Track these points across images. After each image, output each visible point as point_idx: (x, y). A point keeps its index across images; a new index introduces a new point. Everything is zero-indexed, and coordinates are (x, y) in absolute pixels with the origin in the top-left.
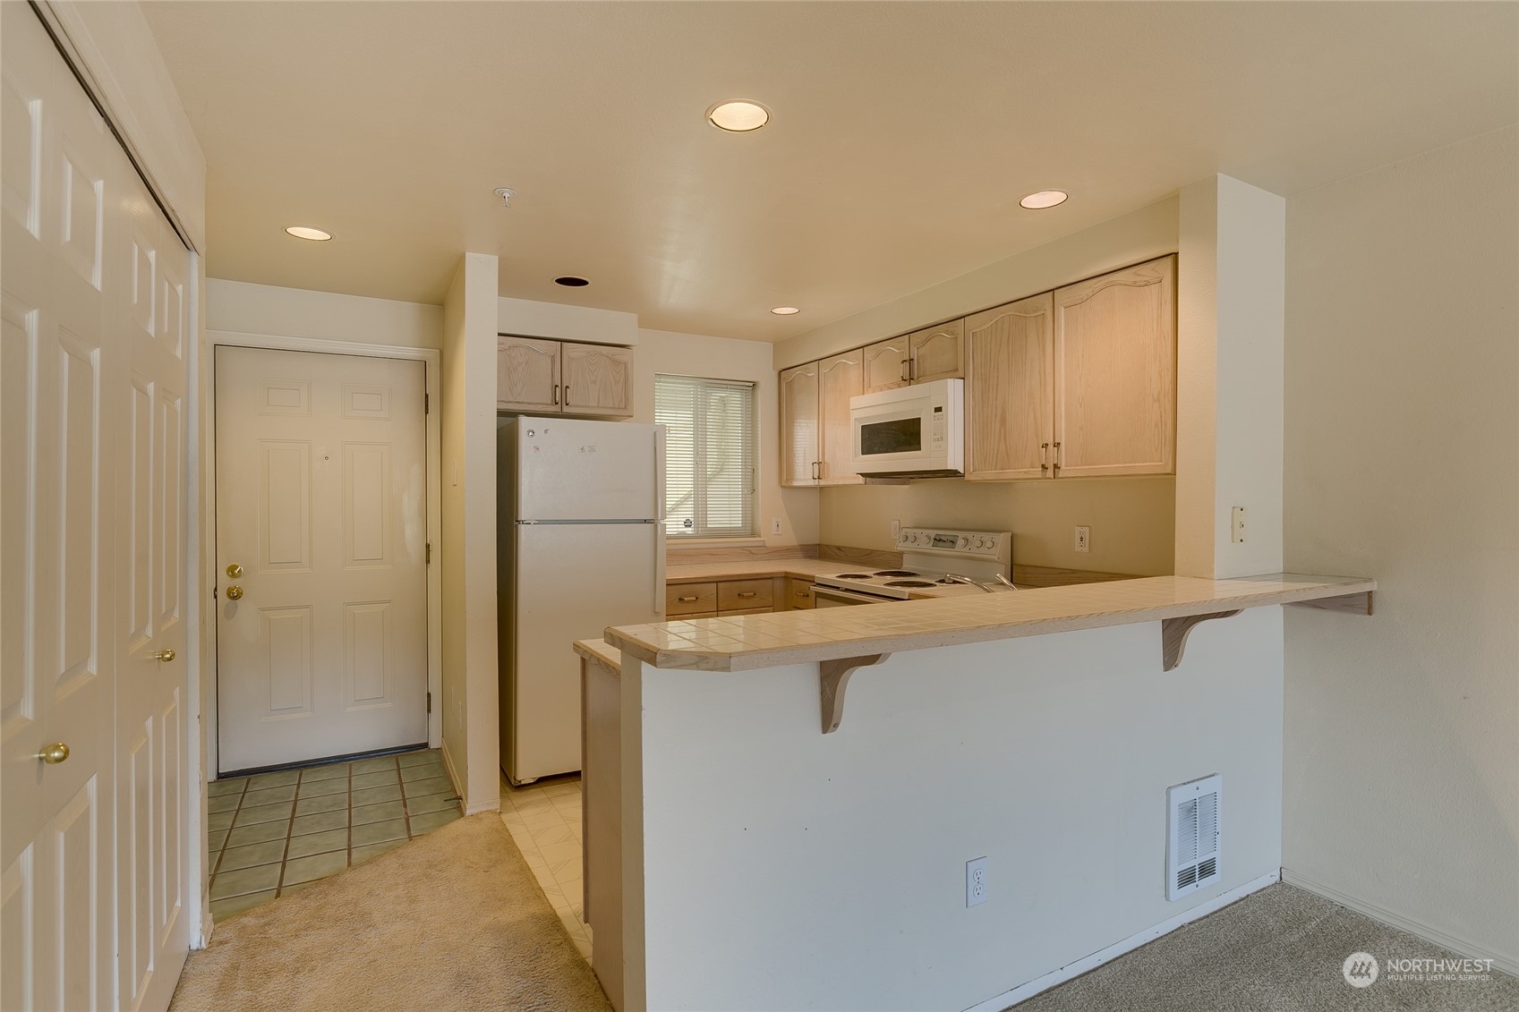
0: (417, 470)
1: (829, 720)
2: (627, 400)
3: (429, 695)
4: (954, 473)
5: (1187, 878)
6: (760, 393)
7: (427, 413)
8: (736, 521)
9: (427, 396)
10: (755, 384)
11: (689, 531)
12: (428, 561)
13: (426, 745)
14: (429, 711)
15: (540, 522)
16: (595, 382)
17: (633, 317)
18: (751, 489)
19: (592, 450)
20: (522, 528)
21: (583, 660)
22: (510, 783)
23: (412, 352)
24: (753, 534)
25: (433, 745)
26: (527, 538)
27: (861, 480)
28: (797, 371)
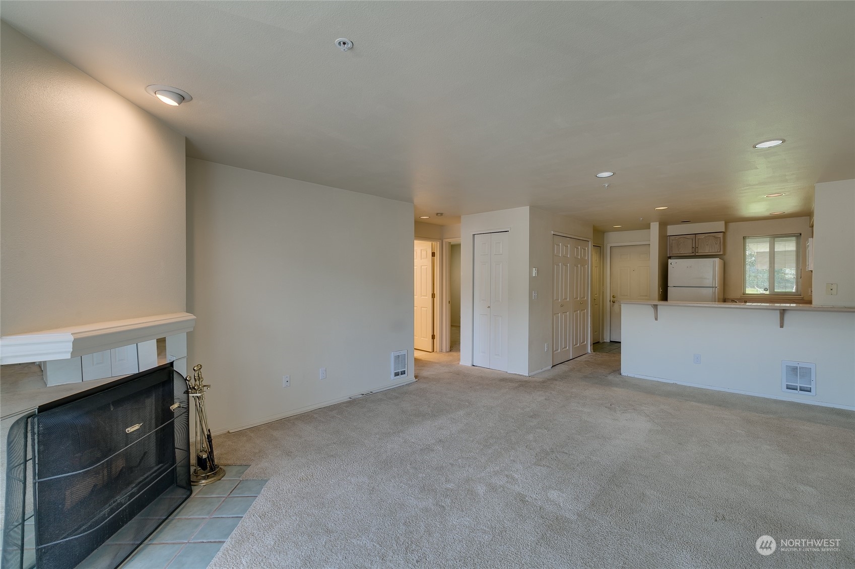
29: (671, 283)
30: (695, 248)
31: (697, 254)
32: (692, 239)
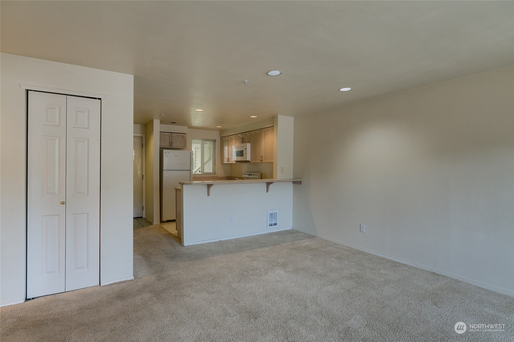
0: (140, 160)
1: (208, 195)
2: (185, 145)
3: (143, 207)
4: (249, 161)
5: (271, 225)
6: (216, 142)
7: (143, 147)
8: (211, 171)
9: (143, 144)
10: (215, 140)
11: (200, 173)
12: (143, 179)
13: (142, 217)
14: (143, 210)
15: (167, 170)
16: (178, 141)
17: (187, 127)
18: (214, 164)
19: (178, 156)
20: (164, 171)
21: (176, 190)
22: (162, 221)
23: (139, 135)
24: (215, 174)
25: (144, 217)
26: (165, 173)
27: (235, 162)
28: (224, 138)
29: (165, 167)
30: (171, 143)
31: (172, 147)
32: (169, 136)
